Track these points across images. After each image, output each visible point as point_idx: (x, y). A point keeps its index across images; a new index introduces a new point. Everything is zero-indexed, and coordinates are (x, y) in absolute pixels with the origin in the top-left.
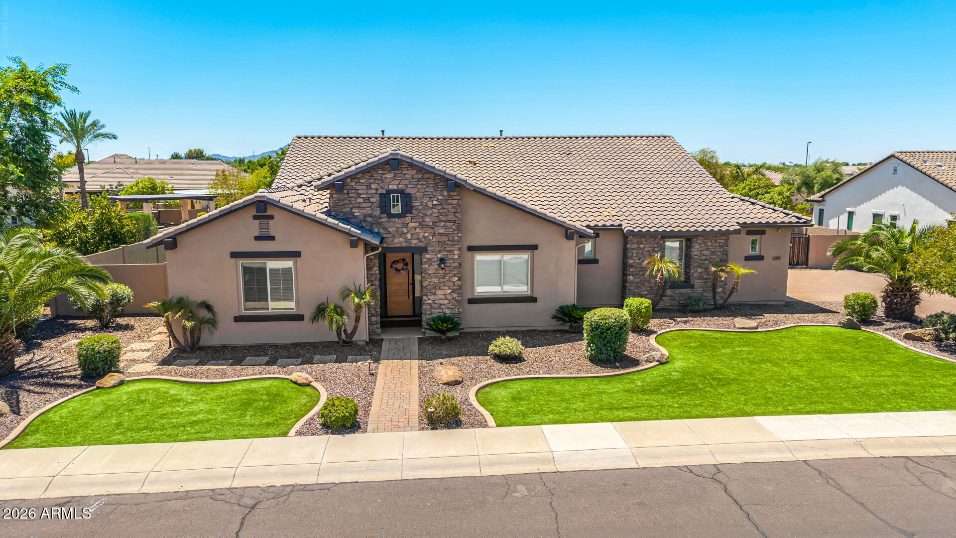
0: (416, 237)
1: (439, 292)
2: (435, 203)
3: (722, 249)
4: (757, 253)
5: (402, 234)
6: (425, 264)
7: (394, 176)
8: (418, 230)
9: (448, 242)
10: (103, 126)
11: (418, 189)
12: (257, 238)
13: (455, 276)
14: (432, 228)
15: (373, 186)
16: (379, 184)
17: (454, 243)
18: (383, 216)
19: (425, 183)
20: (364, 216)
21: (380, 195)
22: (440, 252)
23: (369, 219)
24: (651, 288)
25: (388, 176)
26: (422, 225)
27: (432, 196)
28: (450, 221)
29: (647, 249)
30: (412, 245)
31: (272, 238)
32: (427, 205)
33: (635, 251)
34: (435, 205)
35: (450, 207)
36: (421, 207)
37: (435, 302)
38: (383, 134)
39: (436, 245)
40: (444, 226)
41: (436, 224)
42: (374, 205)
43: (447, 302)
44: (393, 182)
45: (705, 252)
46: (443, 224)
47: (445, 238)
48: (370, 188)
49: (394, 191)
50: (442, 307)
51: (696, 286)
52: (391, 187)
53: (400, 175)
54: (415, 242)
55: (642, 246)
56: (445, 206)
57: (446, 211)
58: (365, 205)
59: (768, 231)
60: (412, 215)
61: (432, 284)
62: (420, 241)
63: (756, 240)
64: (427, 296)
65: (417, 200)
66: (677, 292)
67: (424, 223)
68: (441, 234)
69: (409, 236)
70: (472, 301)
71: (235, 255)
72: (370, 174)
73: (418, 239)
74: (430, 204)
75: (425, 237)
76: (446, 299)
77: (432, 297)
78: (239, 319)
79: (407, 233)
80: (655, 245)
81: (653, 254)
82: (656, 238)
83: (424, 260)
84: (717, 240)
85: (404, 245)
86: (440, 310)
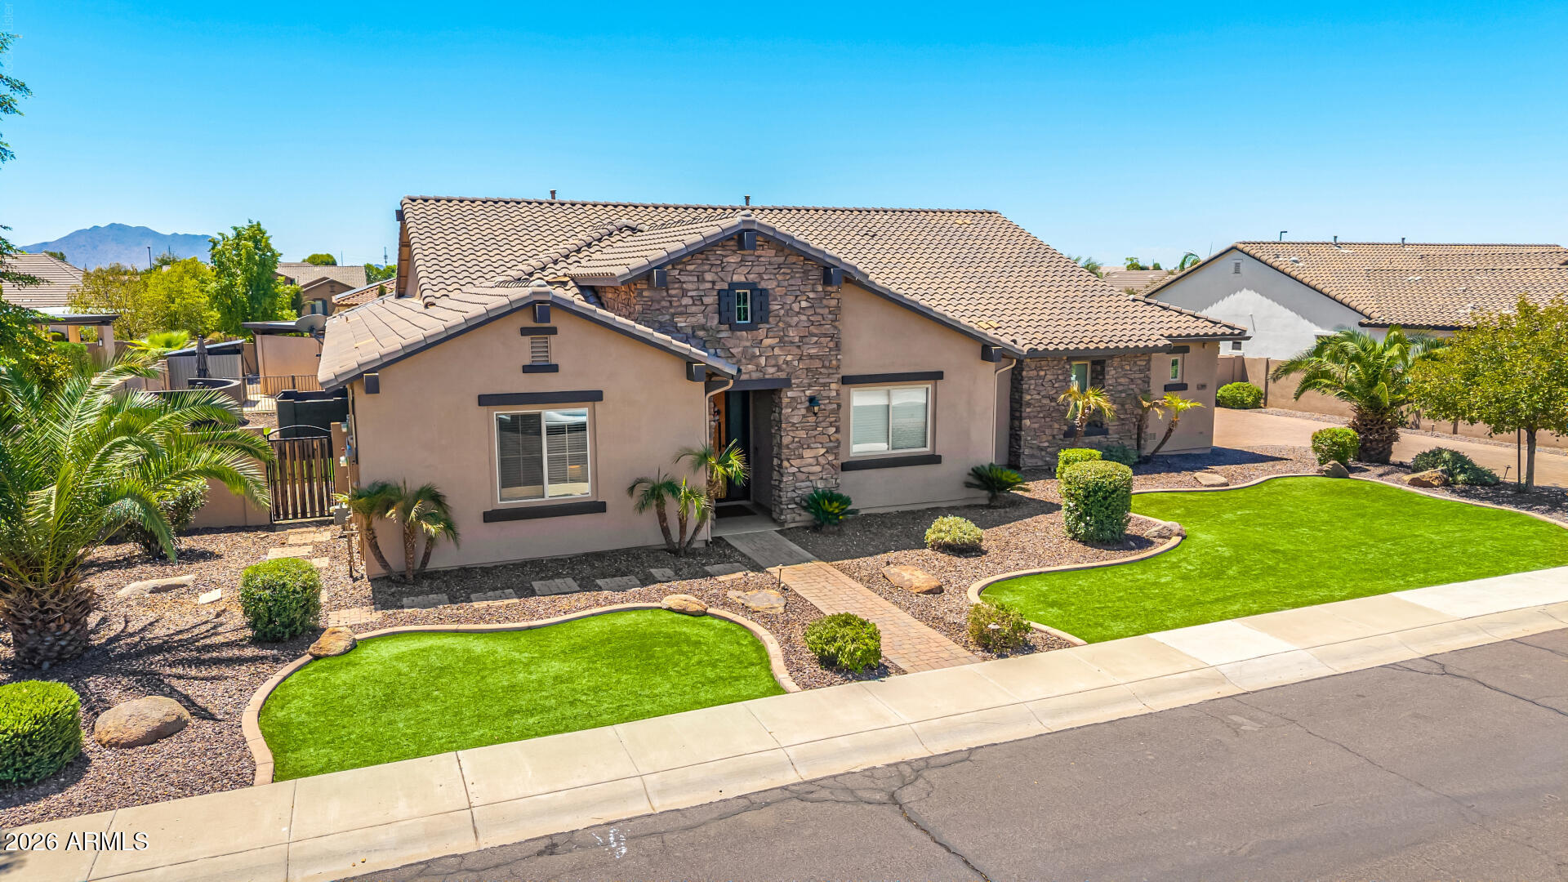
0: (773, 362)
1: (807, 453)
2: (804, 304)
3: (1142, 375)
4: (1178, 380)
5: (753, 358)
6: (786, 407)
7: (742, 261)
8: (777, 351)
9: (822, 370)
11: (779, 281)
12: (527, 369)
13: (831, 426)
14: (799, 347)
15: (709, 277)
16: (716, 273)
17: (831, 371)
18: (724, 327)
19: (789, 271)
20: (693, 327)
21: (719, 291)
22: (810, 386)
23: (701, 333)
24: (1054, 436)
25: (732, 259)
26: (783, 342)
27: (798, 293)
28: (825, 335)
29: (1049, 377)
30: (767, 377)
31: (554, 368)
32: (791, 309)
33: (1033, 382)
34: (804, 309)
35: (827, 311)
36: (782, 312)
37: (802, 469)
38: (553, 198)
39: (804, 376)
40: (816, 343)
41: (807, 340)
42: (709, 308)
43: (818, 469)
44: (739, 270)
45: (1122, 380)
46: (815, 339)
47: (817, 364)
48: (704, 281)
49: (740, 285)
50: (811, 478)
51: (1110, 432)
52: (736, 278)
53: (750, 258)
54: (771, 370)
55: (1042, 373)
56: (818, 310)
57: (819, 318)
58: (693, 309)
59: (1193, 348)
60: (768, 326)
61: (796, 440)
62: (779, 369)
63: (1177, 361)
64: (788, 460)
65: (775, 300)
67: (786, 339)
68: (811, 357)
69: (763, 361)
70: (846, 467)
71: (485, 400)
72: (704, 256)
73: (777, 365)
74: (796, 307)
75: (786, 363)
76: (818, 464)
77: (797, 462)
78: (491, 517)
79: (760, 356)
80: (1060, 372)
81: (1056, 385)
82: (1060, 360)
83: (785, 401)
84: (1135, 362)
85: (755, 376)
86: (808, 483)
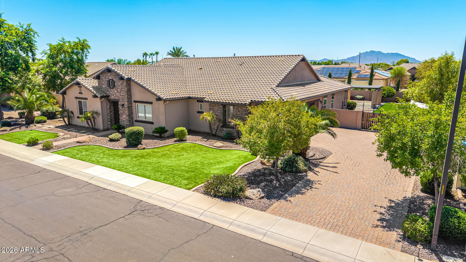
5: (113, 95)
6: (119, 106)
8: (117, 94)
10: (186, 53)
11: (116, 79)
12: (80, 93)
13: (127, 111)
14: (120, 93)
16: (107, 77)
17: (126, 99)
18: (108, 88)
19: (117, 77)
21: (108, 81)
22: (122, 102)
23: (106, 89)
25: (109, 74)
27: (118, 82)
29: (216, 109)
30: (116, 99)
31: (82, 93)
33: (212, 110)
34: (120, 85)
35: (124, 86)
36: (117, 85)
39: (121, 99)
43: (125, 120)
44: (110, 77)
45: (238, 113)
46: (122, 92)
47: (123, 97)
48: (105, 78)
49: (111, 80)
53: (111, 74)
54: (116, 97)
55: (214, 108)
56: (122, 85)
57: (122, 87)
58: (105, 84)
60: (115, 88)
61: (121, 113)
62: (118, 98)
65: (116, 83)
66: (228, 130)
67: (118, 91)
68: (122, 95)
70: (136, 121)
71: (76, 98)
72: (105, 74)
73: (117, 96)
75: (119, 96)
76: (125, 119)
77: (121, 117)
78: (78, 117)
79: (114, 94)
81: (218, 112)
82: (219, 104)
83: (119, 104)
84: (242, 108)
85: (114, 98)
86: (124, 123)
